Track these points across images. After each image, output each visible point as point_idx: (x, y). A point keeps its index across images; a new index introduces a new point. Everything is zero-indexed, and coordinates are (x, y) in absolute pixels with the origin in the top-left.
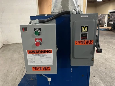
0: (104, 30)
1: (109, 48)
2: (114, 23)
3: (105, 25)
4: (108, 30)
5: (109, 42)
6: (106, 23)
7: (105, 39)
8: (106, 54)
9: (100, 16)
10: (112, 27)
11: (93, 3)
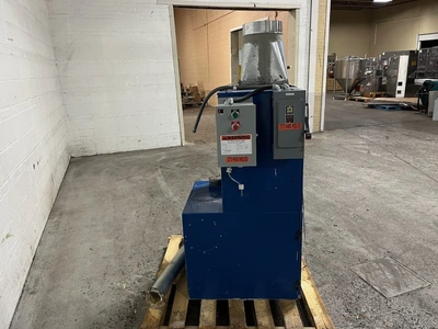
0: (396, 107)
1: (393, 164)
2: (425, 83)
3: (399, 92)
4: (408, 108)
5: (399, 147)
6: (400, 84)
7: (387, 137)
8: (379, 178)
9: (383, 60)
10: (419, 97)
11: (360, 8)
